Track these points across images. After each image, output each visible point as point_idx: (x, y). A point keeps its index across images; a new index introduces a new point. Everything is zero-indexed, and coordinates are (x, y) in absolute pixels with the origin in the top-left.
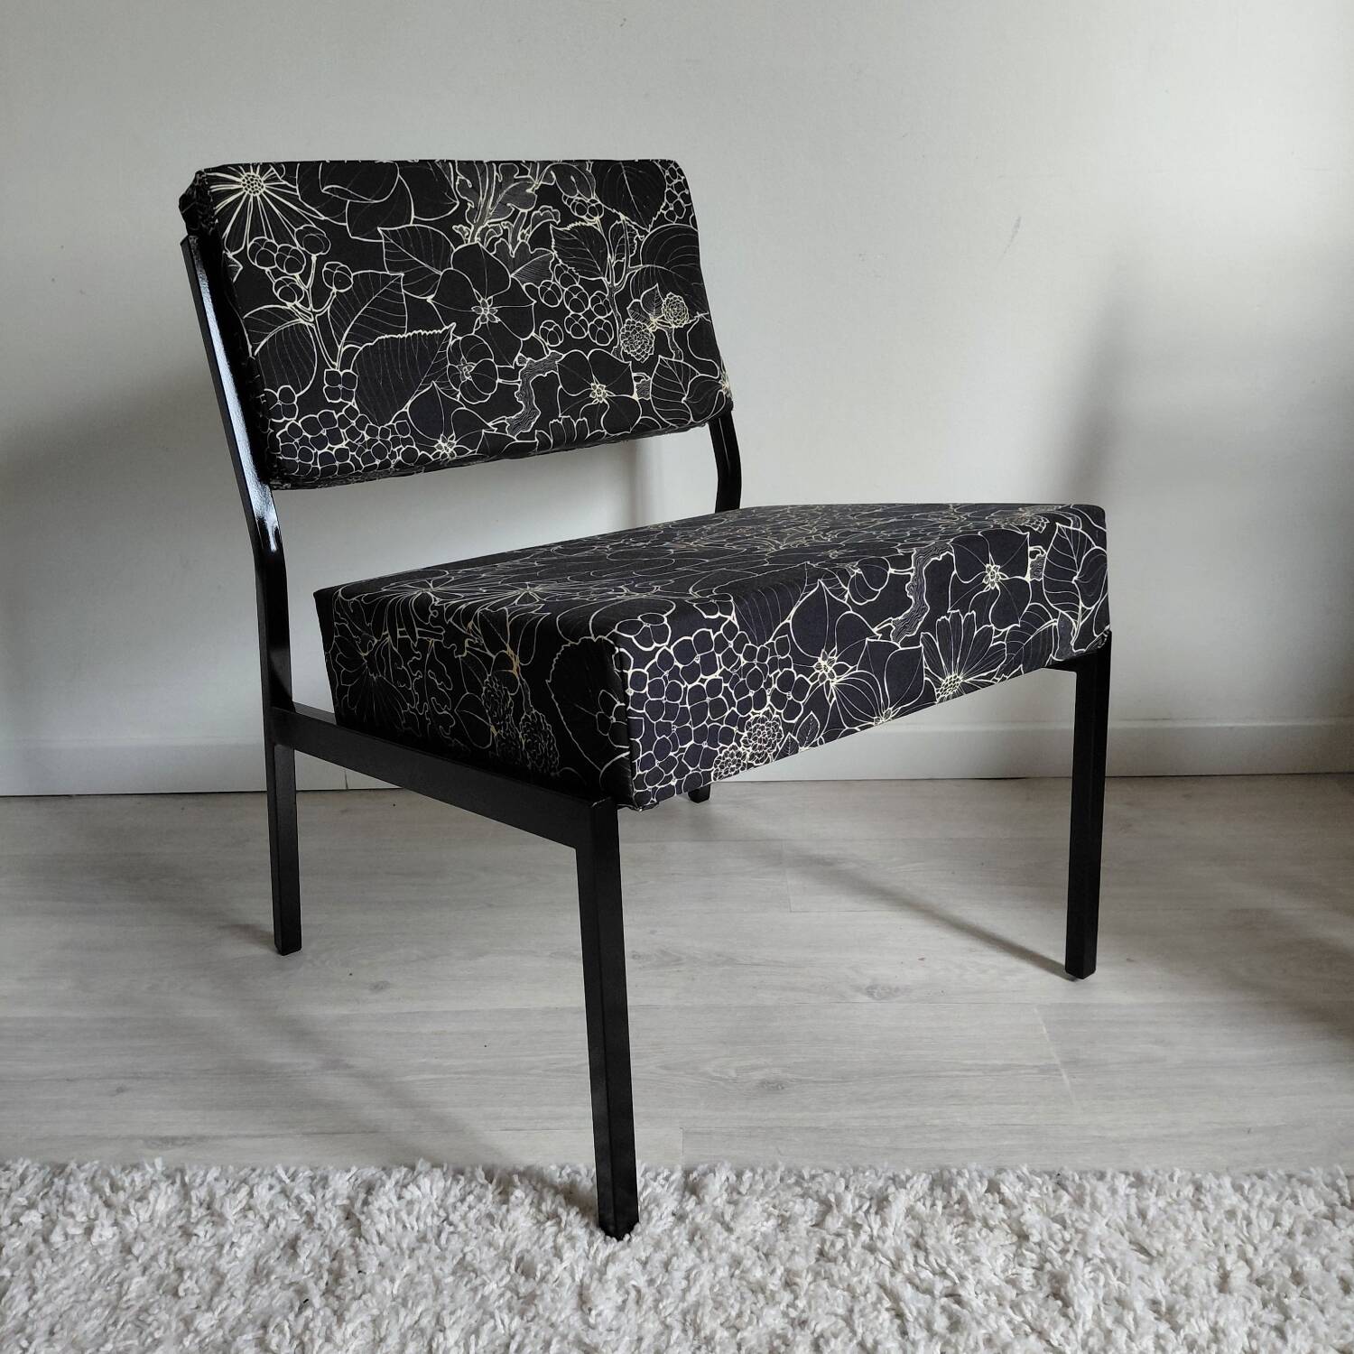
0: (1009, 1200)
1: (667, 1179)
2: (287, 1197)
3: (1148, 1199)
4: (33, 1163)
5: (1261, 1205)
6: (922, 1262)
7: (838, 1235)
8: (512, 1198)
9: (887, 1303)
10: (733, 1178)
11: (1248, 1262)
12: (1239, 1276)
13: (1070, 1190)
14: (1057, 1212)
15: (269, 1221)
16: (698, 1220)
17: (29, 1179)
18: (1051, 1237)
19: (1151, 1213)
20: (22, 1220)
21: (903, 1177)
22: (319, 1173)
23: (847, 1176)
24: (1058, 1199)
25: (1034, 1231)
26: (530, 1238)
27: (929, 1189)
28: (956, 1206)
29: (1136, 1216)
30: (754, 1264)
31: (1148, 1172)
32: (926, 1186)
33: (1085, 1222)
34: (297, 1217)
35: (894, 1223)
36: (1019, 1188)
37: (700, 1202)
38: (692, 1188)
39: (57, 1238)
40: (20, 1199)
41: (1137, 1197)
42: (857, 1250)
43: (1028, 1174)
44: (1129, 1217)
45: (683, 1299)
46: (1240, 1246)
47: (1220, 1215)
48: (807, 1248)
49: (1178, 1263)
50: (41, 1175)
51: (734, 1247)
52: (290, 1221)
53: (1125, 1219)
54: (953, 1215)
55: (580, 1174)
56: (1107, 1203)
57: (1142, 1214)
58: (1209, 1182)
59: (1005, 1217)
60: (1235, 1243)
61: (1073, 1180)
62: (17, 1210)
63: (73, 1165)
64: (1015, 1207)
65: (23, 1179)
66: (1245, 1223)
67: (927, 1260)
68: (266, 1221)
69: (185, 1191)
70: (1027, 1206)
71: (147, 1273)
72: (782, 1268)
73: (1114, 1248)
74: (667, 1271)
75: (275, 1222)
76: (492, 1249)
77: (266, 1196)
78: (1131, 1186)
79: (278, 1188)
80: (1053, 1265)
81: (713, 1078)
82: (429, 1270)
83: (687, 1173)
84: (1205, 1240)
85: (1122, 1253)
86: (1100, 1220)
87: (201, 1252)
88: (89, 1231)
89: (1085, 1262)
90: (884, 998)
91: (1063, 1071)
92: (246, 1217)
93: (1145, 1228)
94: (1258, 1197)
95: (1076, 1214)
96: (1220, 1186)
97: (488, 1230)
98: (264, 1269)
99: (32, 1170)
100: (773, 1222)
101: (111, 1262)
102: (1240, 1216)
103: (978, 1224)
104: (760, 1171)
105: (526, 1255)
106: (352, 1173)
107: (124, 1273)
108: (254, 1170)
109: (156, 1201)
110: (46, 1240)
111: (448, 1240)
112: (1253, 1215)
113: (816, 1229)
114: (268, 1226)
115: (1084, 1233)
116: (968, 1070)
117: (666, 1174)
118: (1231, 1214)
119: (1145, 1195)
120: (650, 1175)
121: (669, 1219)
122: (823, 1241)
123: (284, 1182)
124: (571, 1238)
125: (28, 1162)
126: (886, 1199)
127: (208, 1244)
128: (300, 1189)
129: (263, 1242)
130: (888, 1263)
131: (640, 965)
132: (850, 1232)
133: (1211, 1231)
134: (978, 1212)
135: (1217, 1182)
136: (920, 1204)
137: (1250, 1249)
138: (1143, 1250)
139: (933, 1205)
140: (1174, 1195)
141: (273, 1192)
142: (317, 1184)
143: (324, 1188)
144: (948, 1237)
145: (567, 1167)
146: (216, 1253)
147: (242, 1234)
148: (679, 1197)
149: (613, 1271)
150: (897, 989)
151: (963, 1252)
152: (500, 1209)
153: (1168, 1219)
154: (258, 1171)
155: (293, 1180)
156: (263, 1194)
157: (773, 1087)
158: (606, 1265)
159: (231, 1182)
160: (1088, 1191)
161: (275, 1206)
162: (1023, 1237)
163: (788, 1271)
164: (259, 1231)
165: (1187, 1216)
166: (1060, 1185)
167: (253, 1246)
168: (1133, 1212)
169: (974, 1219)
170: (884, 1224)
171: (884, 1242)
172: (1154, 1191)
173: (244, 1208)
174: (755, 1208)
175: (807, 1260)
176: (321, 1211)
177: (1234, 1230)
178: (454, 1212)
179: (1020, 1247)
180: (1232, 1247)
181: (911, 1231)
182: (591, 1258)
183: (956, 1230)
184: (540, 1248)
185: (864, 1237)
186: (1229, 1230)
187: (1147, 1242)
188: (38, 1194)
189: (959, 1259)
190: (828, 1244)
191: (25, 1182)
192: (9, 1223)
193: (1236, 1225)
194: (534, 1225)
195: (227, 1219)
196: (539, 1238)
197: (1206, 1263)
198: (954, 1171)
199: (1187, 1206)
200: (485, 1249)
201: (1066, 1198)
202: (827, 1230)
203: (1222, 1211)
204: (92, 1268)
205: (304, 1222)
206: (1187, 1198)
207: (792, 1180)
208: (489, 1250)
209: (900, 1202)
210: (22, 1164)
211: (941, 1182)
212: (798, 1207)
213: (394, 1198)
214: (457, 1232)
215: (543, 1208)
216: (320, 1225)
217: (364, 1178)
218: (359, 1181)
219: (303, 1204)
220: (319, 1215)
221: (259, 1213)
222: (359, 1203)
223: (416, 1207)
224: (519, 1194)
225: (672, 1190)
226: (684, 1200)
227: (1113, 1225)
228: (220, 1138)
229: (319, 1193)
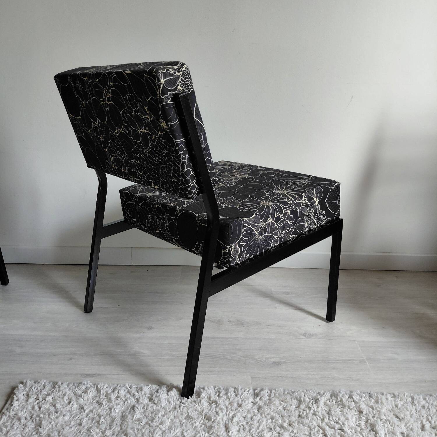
0: (355, 401)
1: (248, 391)
2: (130, 394)
3: (398, 401)
4: (47, 381)
5: (432, 404)
6: (331, 419)
7: (304, 410)
8: (201, 396)
9: (321, 431)
10: (269, 392)
11: (430, 422)
12: (427, 426)
13: (374, 398)
14: (370, 405)
15: (125, 401)
16: (260, 404)
17: (47, 386)
18: (370, 412)
19: (399, 406)
20: (47, 399)
21: (322, 393)
22: (139, 386)
23: (304, 392)
24: (371, 401)
25: (364, 410)
26: (207, 408)
27: (330, 397)
28: (339, 402)
29: (394, 407)
30: (279, 418)
31: (396, 394)
32: (329, 396)
33: (379, 408)
34: (134, 400)
35: (321, 407)
36: (358, 397)
37: (260, 399)
38: (257, 395)
39: (58, 405)
40: (45, 392)
41: (394, 400)
42: (311, 415)
43: (360, 393)
44: (393, 407)
45: (258, 429)
46: (427, 417)
47: (420, 407)
48: (294, 414)
49: (409, 421)
50: (50, 385)
51: (272, 413)
52: (132, 401)
53: (391, 407)
54: (338, 405)
55: (221, 389)
56: (386, 402)
57: (396, 406)
58: (416, 397)
59: (355, 406)
60: (425, 416)
61: (374, 395)
62: (44, 396)
63: (60, 383)
64: (357, 403)
65: (44, 386)
66: (428, 410)
67: (332, 419)
68: (124, 401)
69: (98, 391)
70: (361, 403)
71: (88, 417)
72: (288, 421)
73: (389, 416)
74: (252, 420)
75: (127, 402)
76: (196, 411)
77: (123, 393)
78: (392, 397)
79: (126, 391)
80: (371, 421)
81: (259, 360)
82: (178, 418)
83: (254, 390)
84: (416, 414)
85: (392, 418)
86: (384, 407)
87: (105, 411)
89: (380, 420)
90: (309, 337)
91: (367, 362)
92: (117, 400)
93: (398, 410)
94: (431, 402)
95: (376, 406)
96: (419, 398)
97: (194, 406)
98: (125, 416)
99: (47, 383)
100: (282, 406)
101: (76, 413)
102: (426, 408)
103: (347, 408)
105: (208, 413)
106: (149, 386)
107: (81, 417)
108: (118, 385)
109: (89, 393)
110: (54, 406)
111: (183, 409)
112: (430, 407)
113: (297, 409)
114: (125, 403)
115: (380, 412)
116: (338, 361)
117: (248, 390)
118: (423, 407)
119: (397, 400)
120: (243, 390)
121: (251, 404)
122: (300, 412)
123: (128, 389)
124: (221, 409)
125: (45, 381)
126: (318, 399)
127: (107, 408)
128: (133, 391)
129: (124, 408)
130: (320, 419)
131: (231, 324)
132: (307, 409)
133: (418, 412)
134: (347, 404)
135: (418, 397)
136: (328, 401)
137: (430, 418)
138: (397, 417)
139: (332, 401)
140: (405, 401)
141: (125, 392)
142: (139, 390)
143: (141, 391)
144: (338, 411)
145: (217, 387)
146: (109, 411)
147: (117, 405)
148: (254, 397)
149: (235, 419)
150: (313, 335)
151: (343, 416)
152: (198, 399)
153: (405, 408)
154: (119, 385)
155: (131, 388)
156: (122, 393)
157: (277, 364)
158: (233, 417)
159: (111, 388)
160: (380, 399)
161: (126, 396)
162: (361, 412)
163: (290, 421)
164: (122, 404)
165: (410, 407)
166: (370, 396)
167: (120, 409)
168: (394, 406)
169: (345, 406)
170: (318, 407)
171: (319, 412)
172: (399, 399)
173: (116, 397)
174: (277, 401)
175: (296, 418)
176: (141, 398)
177: (425, 412)
178: (183, 400)
179: (360, 415)
180: (424, 417)
181: (326, 409)
182: (228, 415)
183: (340, 409)
184: (211, 411)
185: (312, 411)
186: (423, 412)
187: (399, 415)
188: (50, 391)
189: (342, 418)
190: (301, 413)
191: (46, 387)
192: (42, 400)
193: (425, 410)
194: (208, 404)
195: (112, 400)
196: (210, 409)
197: (417, 422)
198: (338, 391)
199: (409, 404)
200: (194, 411)
201: (373, 401)
202: (301, 409)
203: (420, 406)
205: (136, 402)
206: (409, 402)
208: (195, 412)
209: (322, 400)
210: (43, 381)
211: (334, 395)
213: (166, 395)
214: (186, 406)
215: (211, 399)
216: (141, 403)
217: (153, 388)
218: (152, 389)
219: (135, 396)
220: (141, 399)
221: (122, 399)
222: (154, 396)
223: (173, 398)
224: (203, 395)
225: (251, 395)
226: (255, 398)
227: (388, 409)
228: (105, 375)
229: (140, 392)
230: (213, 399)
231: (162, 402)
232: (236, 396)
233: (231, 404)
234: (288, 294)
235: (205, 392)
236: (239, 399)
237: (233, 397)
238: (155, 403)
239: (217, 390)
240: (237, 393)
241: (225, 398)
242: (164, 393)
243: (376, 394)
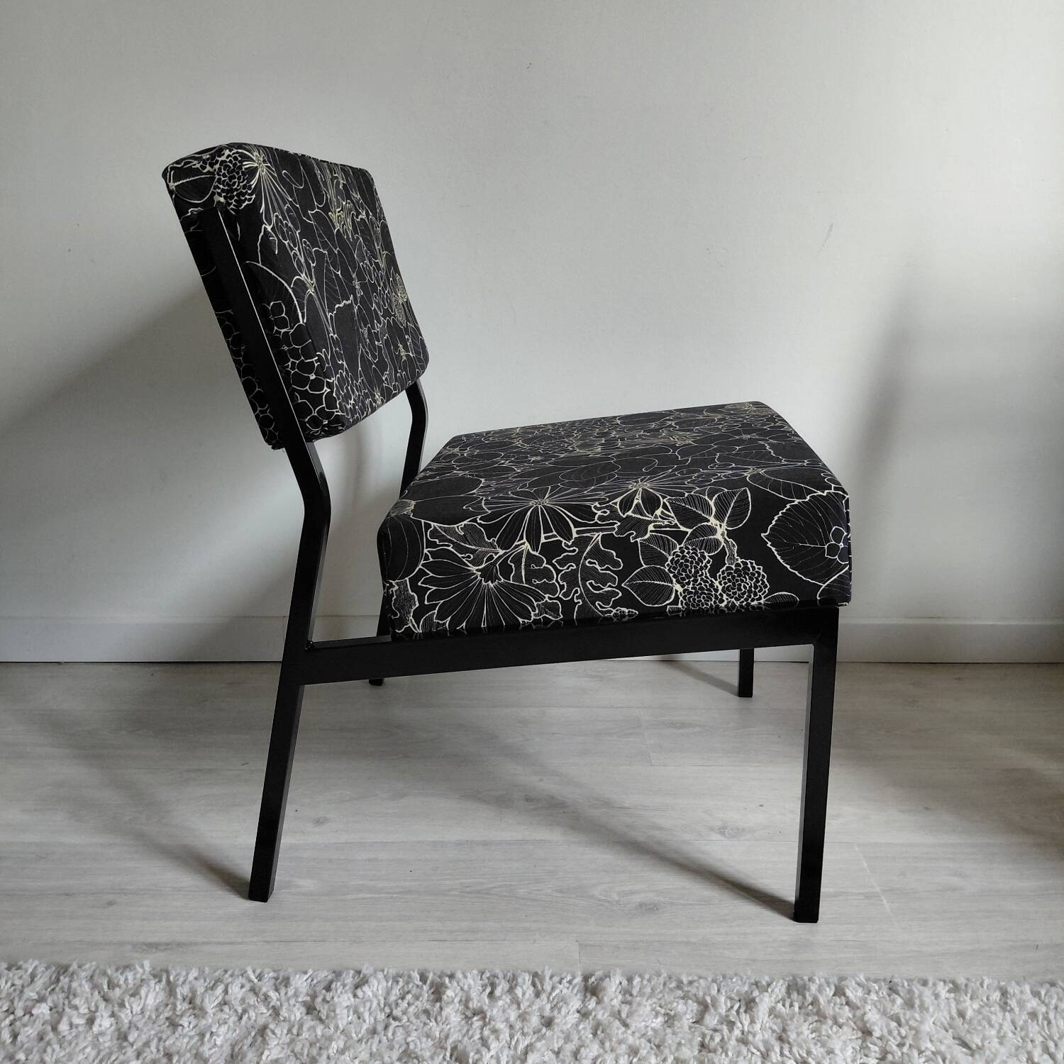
0: (852, 1002)
1: (570, 982)
2: (256, 994)
3: (965, 1001)
4: (40, 963)
5: (1056, 1008)
6: (786, 1052)
7: (715, 1030)
8: (445, 997)
10: (625, 983)
11: (1051, 1056)
13: (902, 994)
14: (892, 1012)
15: (242, 1015)
16: (599, 1017)
17: (39, 977)
18: (890, 1032)
19: (969, 1014)
20: (34, 1012)
21: (764, 983)
22: (281, 974)
23: (718, 982)
24: (893, 1002)
25: (876, 1028)
26: (460, 1031)
27: (786, 993)
28: (810, 1007)
29: (956, 1016)
30: (648, 1052)
31: (961, 981)
32: (784, 990)
33: (916, 1021)
34: (265, 1011)
35: (761, 1021)
36: (860, 993)
37: (599, 1002)
38: (592, 990)
39: (64, 1027)
40: (32, 994)
41: (955, 999)
42: (733, 1042)
43: (864, 981)
44: (952, 1018)
46: (1042, 1042)
47: (1024, 1017)
48: (690, 1041)
49: (995, 1055)
50: (48, 973)
51: (631, 1040)
52: (260, 1014)
53: (948, 1018)
54: (808, 1015)
55: (498, 978)
56: (933, 1005)
57: (962, 1014)
58: (1013, 989)
59: (851, 1016)
60: (1039, 1039)
61: (903, 986)
62: (29, 1003)
63: (74, 966)
64: (858, 1008)
65: (33, 977)
66: (1045, 1023)
67: (790, 1051)
68: (240, 1014)
69: (171, 989)
70: (868, 1007)
71: (141, 1058)
72: (672, 1057)
73: (941, 1042)
74: (576, 1059)
75: (247, 1015)
76: (429, 1040)
77: (238, 993)
78: (949, 991)
79: (248, 986)
80: (894, 1057)
81: (600, 900)
82: (379, 1058)
83: (586, 979)
84: (1014, 1036)
85: (949, 1047)
86: (929, 1018)
87: (186, 1040)
88: (91, 1021)
89: (919, 1054)
90: (734, 837)
91: (883, 897)
92: (222, 1010)
93: (966, 1026)
94: (1054, 1002)
95: (908, 1014)
96: (1022, 992)
97: (425, 1024)
98: (239, 1053)
99: (41, 969)
100: (660, 1019)
101: (109, 1048)
102: (1040, 1017)
103: (830, 1022)
104: (647, 977)
105: (459, 1044)
106: (308, 975)
107: (122, 1057)
108: (226, 971)
109: (147, 996)
110: (54, 1029)
111: (394, 1034)
112: (1051, 1016)
113: (697, 1026)
114: (241, 1018)
115: (917, 1032)
117: (569, 978)
118: (1033, 1015)
119: (962, 999)
120: (556, 979)
121: (575, 1016)
122: (704, 1036)
123: (253, 982)
124: (495, 1031)
125: (36, 963)
126: (753, 1000)
127: (192, 1033)
128: (266, 987)
129: (238, 1032)
130: (758, 1053)
131: (532, 807)
132: (725, 1028)
133: (1019, 1029)
134: (829, 1011)
135: (1020, 989)
136: (780, 1005)
137: (1051, 1044)
138: (964, 1044)
139: (791, 1005)
140: (985, 999)
141: (244, 990)
142: (280, 984)
143: (286, 987)
144: (806, 1032)
145: (487, 971)
146: (198, 1041)
147: (220, 1025)
148: (582, 998)
149: (532, 1059)
150: (744, 830)
151: (819, 1045)
152: (434, 1006)
153: (983, 1019)
154: (230, 973)
155: (260, 980)
156: (236, 992)
157: (649, 909)
158: (526, 1053)
159: (208, 981)
160: (916, 995)
161: (246, 1002)
162: (867, 1033)
163: (677, 1060)
164: (234, 1023)
165: (997, 1017)
166: (893, 990)
167: (228, 1036)
168: (954, 1013)
169: (825, 1018)
170: (752, 1022)
171: (754, 1036)
172: (969, 995)
173: (220, 1003)
174: (646, 1007)
175: (692, 1052)
176: (285, 1006)
177: (1037, 1028)
178: (396, 1008)
179: (864, 1041)
180: (1037, 1042)
181: (775, 1027)
182: (512, 1048)
183: (811, 1026)
184: (470, 1039)
185: (737, 1032)
186: (1033, 1028)
187: (968, 1038)
188: (46, 990)
189: (817, 1051)
190: (708, 1038)
191: (36, 979)
192: (22, 1014)
193: (1038, 1024)
194: (463, 1019)
195: (207, 1013)
196: (468, 1031)
197: (1016, 1056)
198: (806, 978)
199: (996, 1008)
200: (424, 1039)
201: (899, 1001)
202: (706, 1026)
203: (1025, 1012)
204: (94, 1053)
205: (270, 1015)
206: (996, 1002)
207: (673, 985)
208: (427, 1040)
209: (765, 1003)
210: (32, 964)
211: (796, 987)
212: (680, 1007)
213: (351, 996)
214: (402, 1026)
215: (471, 1006)
216: (285, 1018)
217: (319, 979)
218: (315, 982)
219: (269, 1000)
220: (284, 1010)
221: (233, 1008)
222: (319, 999)
223: (368, 1005)
224: (450, 993)
225: (575, 991)
226: (586, 1000)
227: (939, 1024)
228: (196, 944)
229: (283, 991)
230: (474, 1004)
231: (339, 1017)
232: (538, 995)
233: (523, 1017)
234: (680, 728)
235: (455, 984)
236: (543, 1005)
237: (528, 1000)
238: (321, 1020)
239: (486, 981)
240: (540, 988)
241: (508, 1000)
242: (346, 992)
243: (906, 984)
